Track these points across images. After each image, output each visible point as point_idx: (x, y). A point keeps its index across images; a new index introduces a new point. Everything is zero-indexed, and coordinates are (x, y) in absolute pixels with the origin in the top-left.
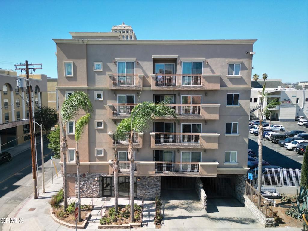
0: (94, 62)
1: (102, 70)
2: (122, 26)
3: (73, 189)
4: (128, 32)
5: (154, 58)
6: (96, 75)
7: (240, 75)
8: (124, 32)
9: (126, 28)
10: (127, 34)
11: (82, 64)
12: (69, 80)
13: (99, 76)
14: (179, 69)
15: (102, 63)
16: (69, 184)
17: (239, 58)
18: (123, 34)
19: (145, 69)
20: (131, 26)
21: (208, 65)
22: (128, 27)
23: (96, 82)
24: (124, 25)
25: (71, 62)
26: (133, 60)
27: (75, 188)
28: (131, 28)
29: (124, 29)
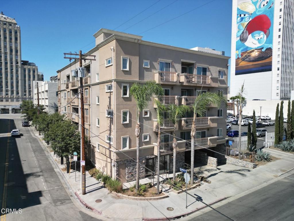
0: (144, 60)
1: (149, 67)
2: (2, 17)
3: (124, 175)
4: (11, 25)
5: (182, 62)
6: (145, 71)
7: (223, 79)
8: (5, 24)
9: (8, 20)
10: (10, 27)
11: (136, 60)
12: (125, 74)
13: (147, 72)
14: (195, 72)
15: (149, 61)
16: (120, 171)
17: (223, 68)
18: (5, 26)
19: (176, 69)
20: (14, 19)
21: (209, 71)
22: (10, 19)
23: (145, 77)
24: (4, 16)
25: (128, 57)
26: (169, 61)
27: (126, 174)
28: (14, 21)
29: (5, 20)
